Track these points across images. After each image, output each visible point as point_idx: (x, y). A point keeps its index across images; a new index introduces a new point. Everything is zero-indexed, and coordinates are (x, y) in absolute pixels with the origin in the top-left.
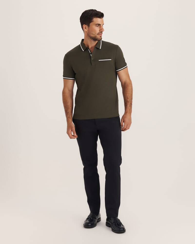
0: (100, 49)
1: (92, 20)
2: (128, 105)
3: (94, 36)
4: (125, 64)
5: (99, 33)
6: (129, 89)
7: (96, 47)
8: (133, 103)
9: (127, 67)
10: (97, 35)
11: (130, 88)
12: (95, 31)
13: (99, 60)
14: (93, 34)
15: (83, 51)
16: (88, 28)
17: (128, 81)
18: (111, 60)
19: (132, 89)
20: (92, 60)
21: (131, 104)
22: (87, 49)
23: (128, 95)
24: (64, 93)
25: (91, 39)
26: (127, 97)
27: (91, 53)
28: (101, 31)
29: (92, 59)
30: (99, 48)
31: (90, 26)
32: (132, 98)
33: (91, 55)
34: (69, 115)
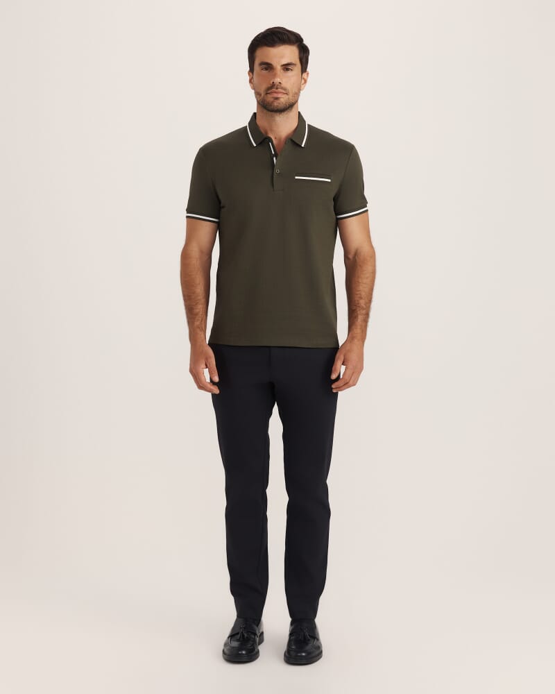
0: (303, 146)
2: (360, 318)
4: (364, 203)
6: (365, 272)
7: (292, 140)
8: (372, 314)
9: (367, 211)
11: (369, 268)
13: (296, 178)
15: (255, 145)
17: (365, 249)
18: (329, 181)
19: (374, 273)
20: (275, 174)
21: (367, 315)
22: (264, 141)
23: (362, 289)
24: (185, 256)
26: (358, 293)
27: (276, 155)
29: (277, 171)
30: (298, 143)
32: (371, 298)
33: (275, 159)
34: (198, 320)
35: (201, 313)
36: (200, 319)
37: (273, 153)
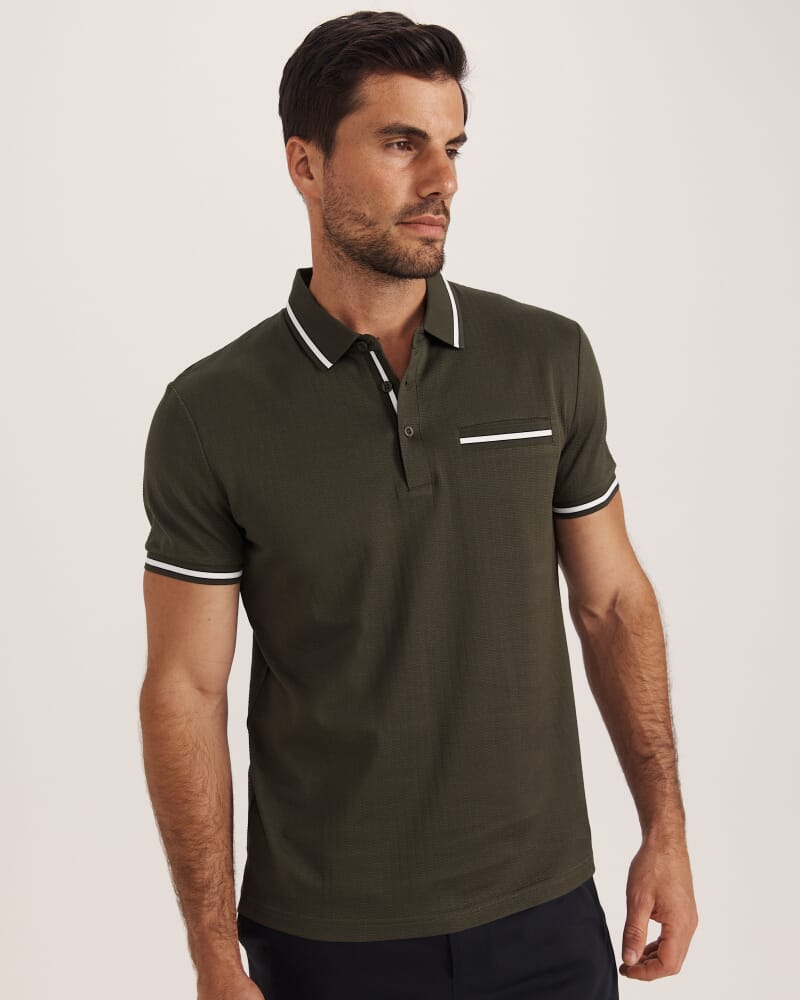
1: (357, 96)
3: (368, 232)
5: (409, 211)
10: (394, 231)
12: (376, 189)
13: (464, 441)
14: (359, 218)
15: (328, 365)
16: (326, 165)
18: (547, 432)
20: (402, 439)
22: (353, 349)
25: (354, 260)
27: (395, 384)
28: (426, 192)
29: (407, 431)
30: (446, 341)
31: (340, 151)
33: (392, 394)
34: (211, 905)
35: (216, 881)
36: (217, 898)
37: (385, 378)
